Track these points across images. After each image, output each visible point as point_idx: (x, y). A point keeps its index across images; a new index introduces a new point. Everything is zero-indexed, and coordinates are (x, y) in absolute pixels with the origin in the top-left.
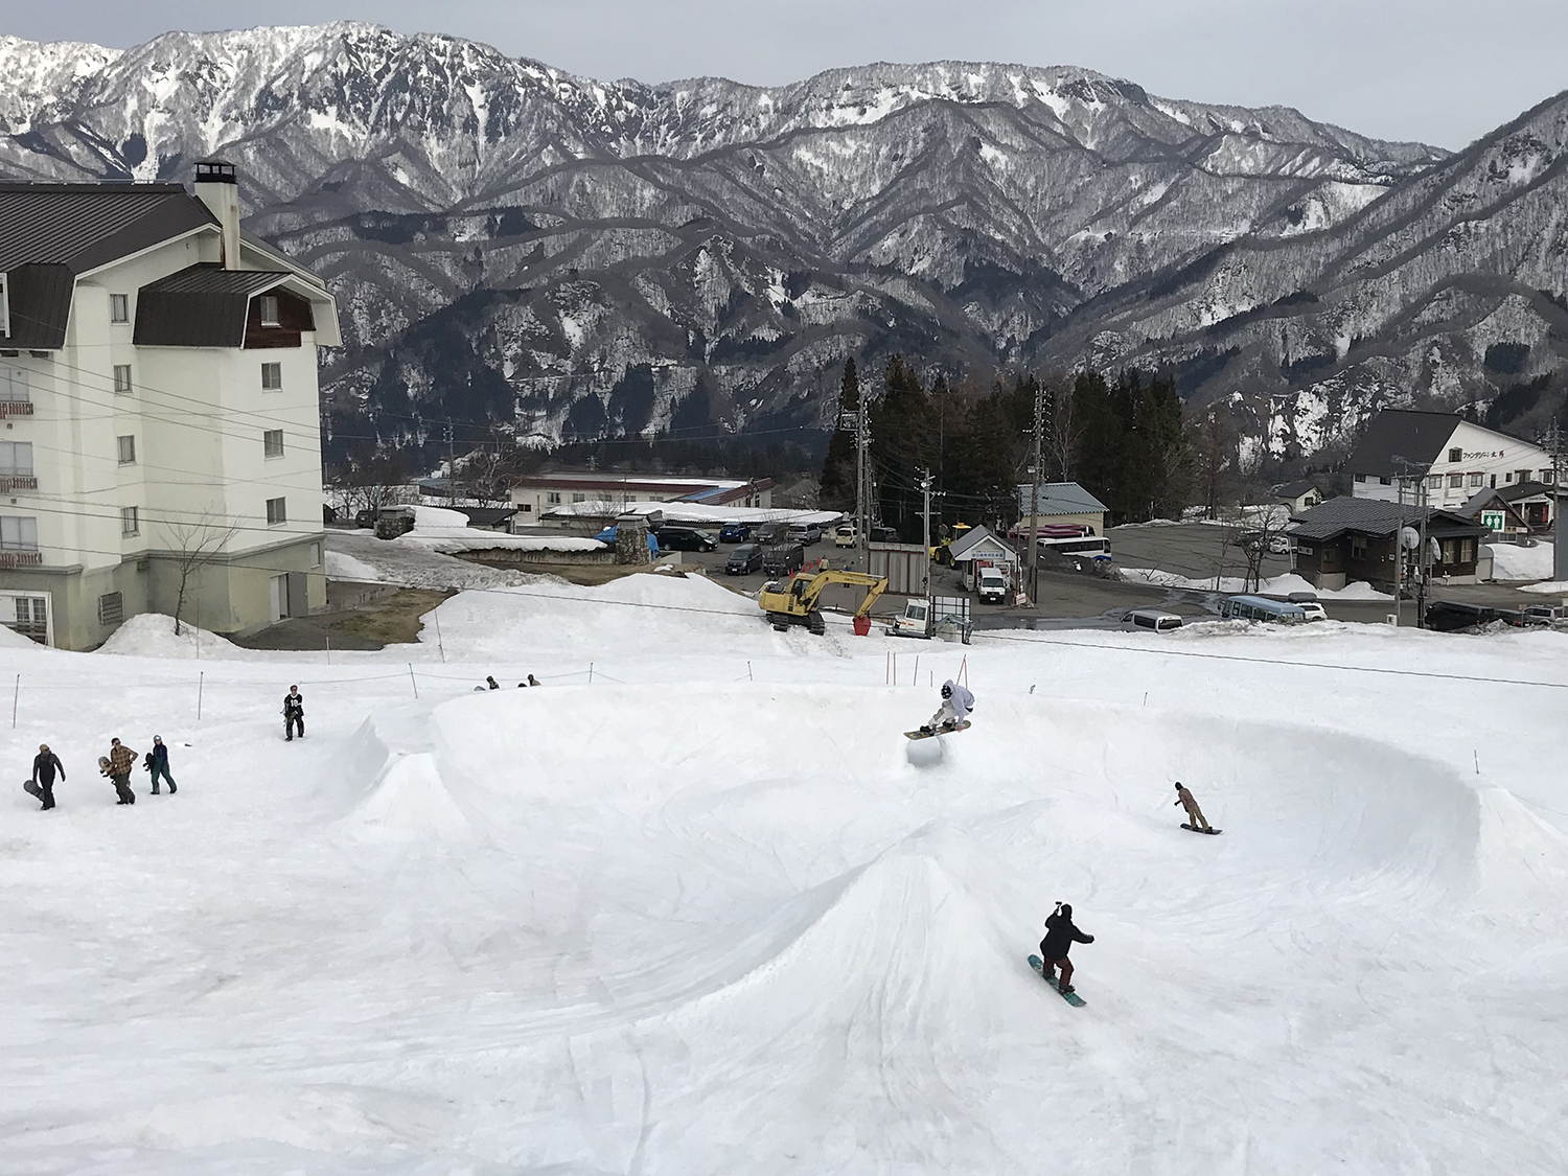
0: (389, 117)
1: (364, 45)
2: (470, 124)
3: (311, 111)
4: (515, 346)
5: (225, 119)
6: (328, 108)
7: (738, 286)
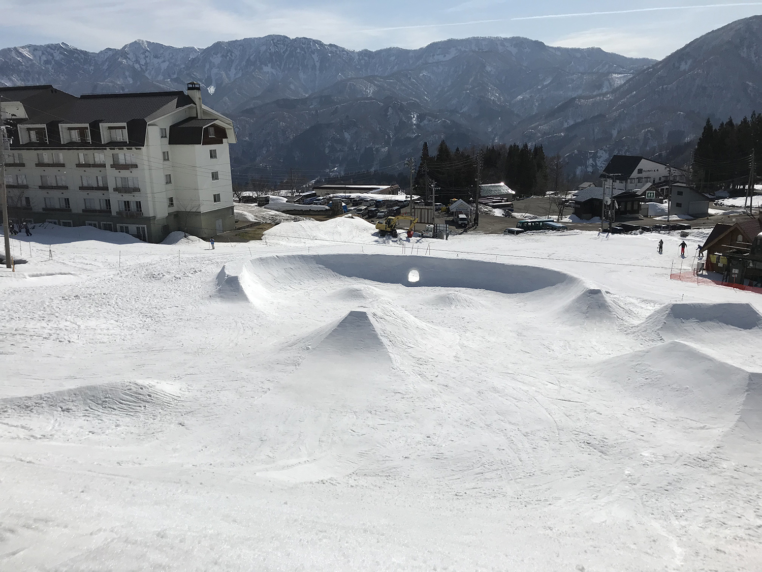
0: (288, 67)
1: (279, 42)
2: (314, 67)
3: (263, 66)
4: (329, 143)
5: (236, 69)
6: (268, 65)
7: (402, 119)
